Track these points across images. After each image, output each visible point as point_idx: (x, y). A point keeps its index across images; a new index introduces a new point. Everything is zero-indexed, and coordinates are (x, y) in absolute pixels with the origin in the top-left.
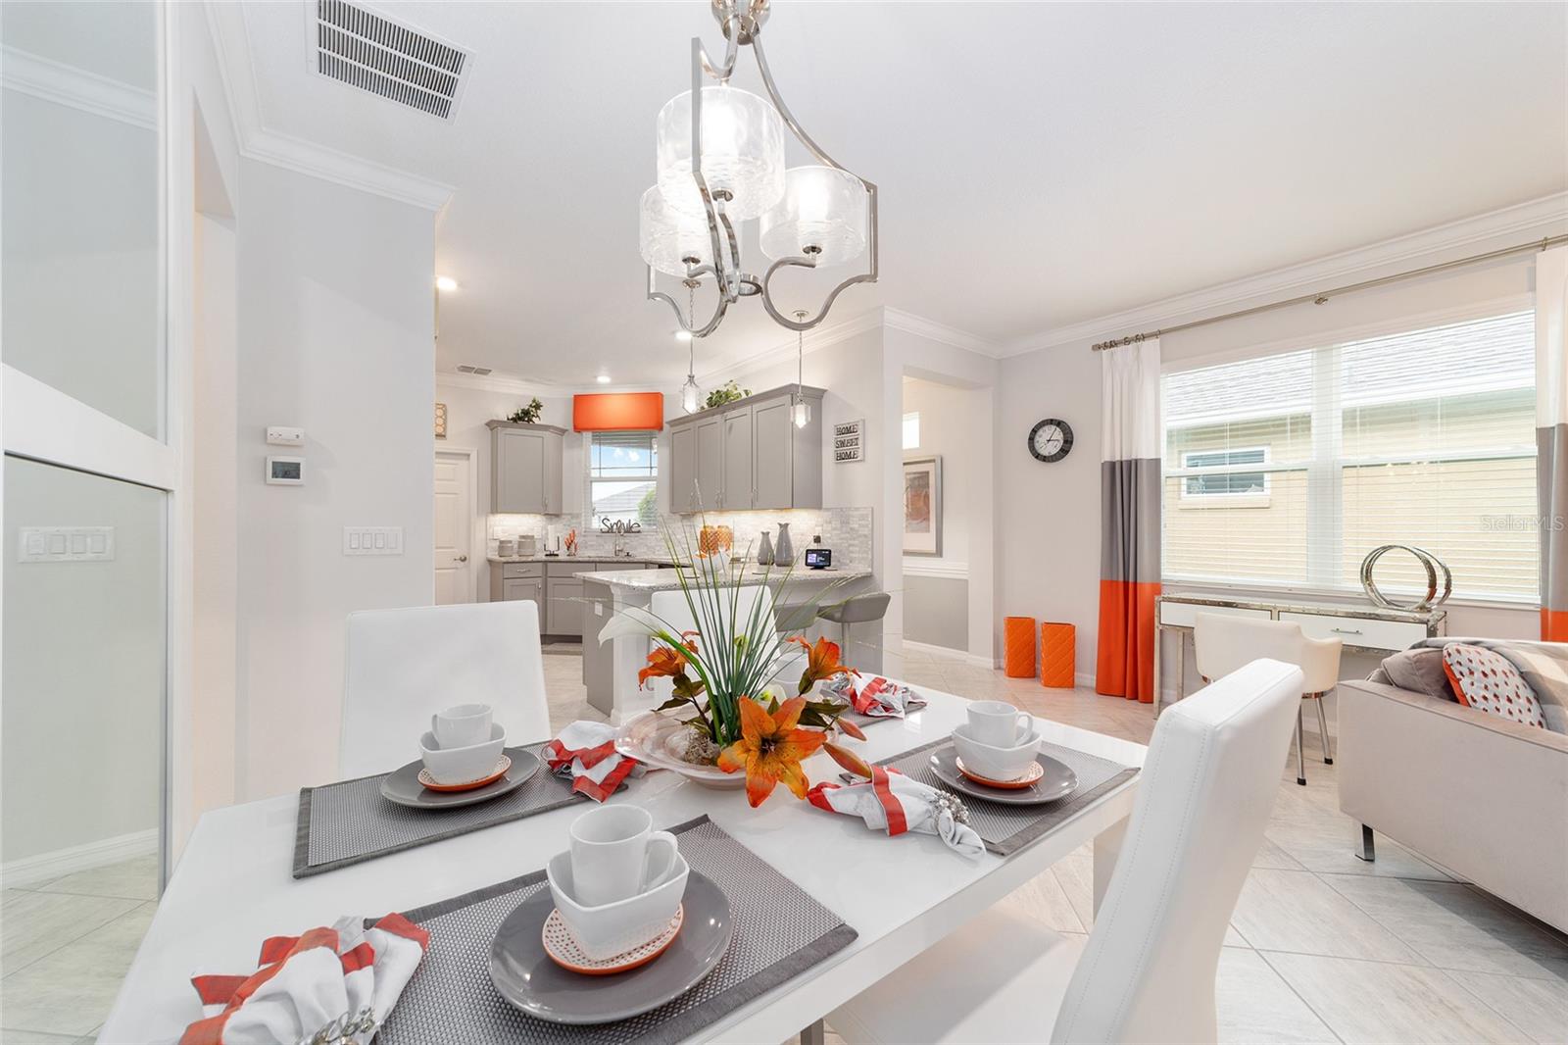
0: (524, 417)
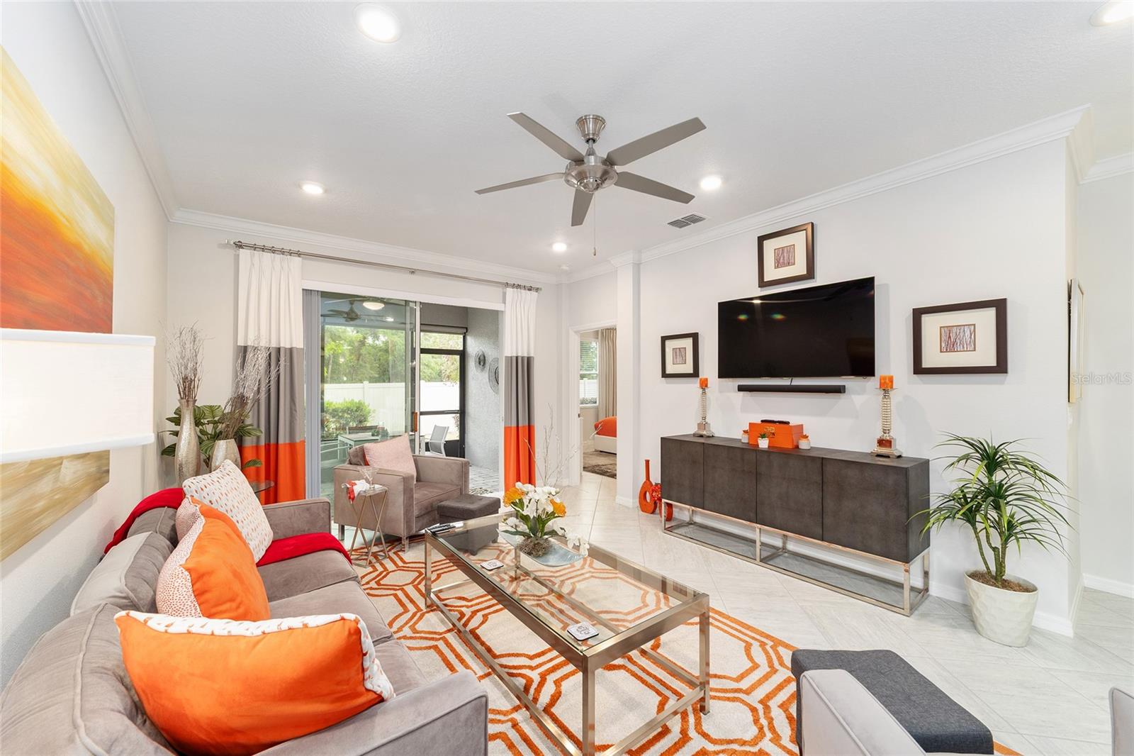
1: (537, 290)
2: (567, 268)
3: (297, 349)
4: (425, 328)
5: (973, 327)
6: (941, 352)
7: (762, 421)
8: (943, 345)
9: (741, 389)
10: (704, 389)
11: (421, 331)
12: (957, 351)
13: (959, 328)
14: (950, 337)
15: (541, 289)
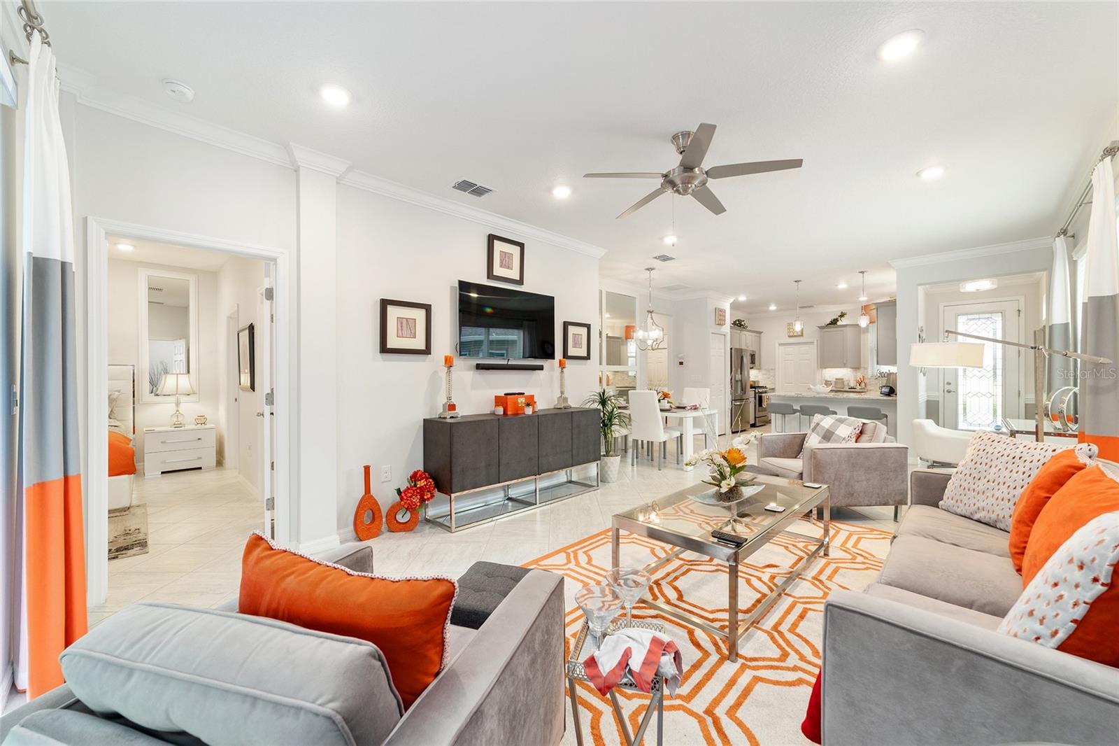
0: (834, 322)
5: (582, 335)
6: (573, 347)
8: (573, 343)
9: (479, 367)
10: (449, 368)
12: (577, 347)
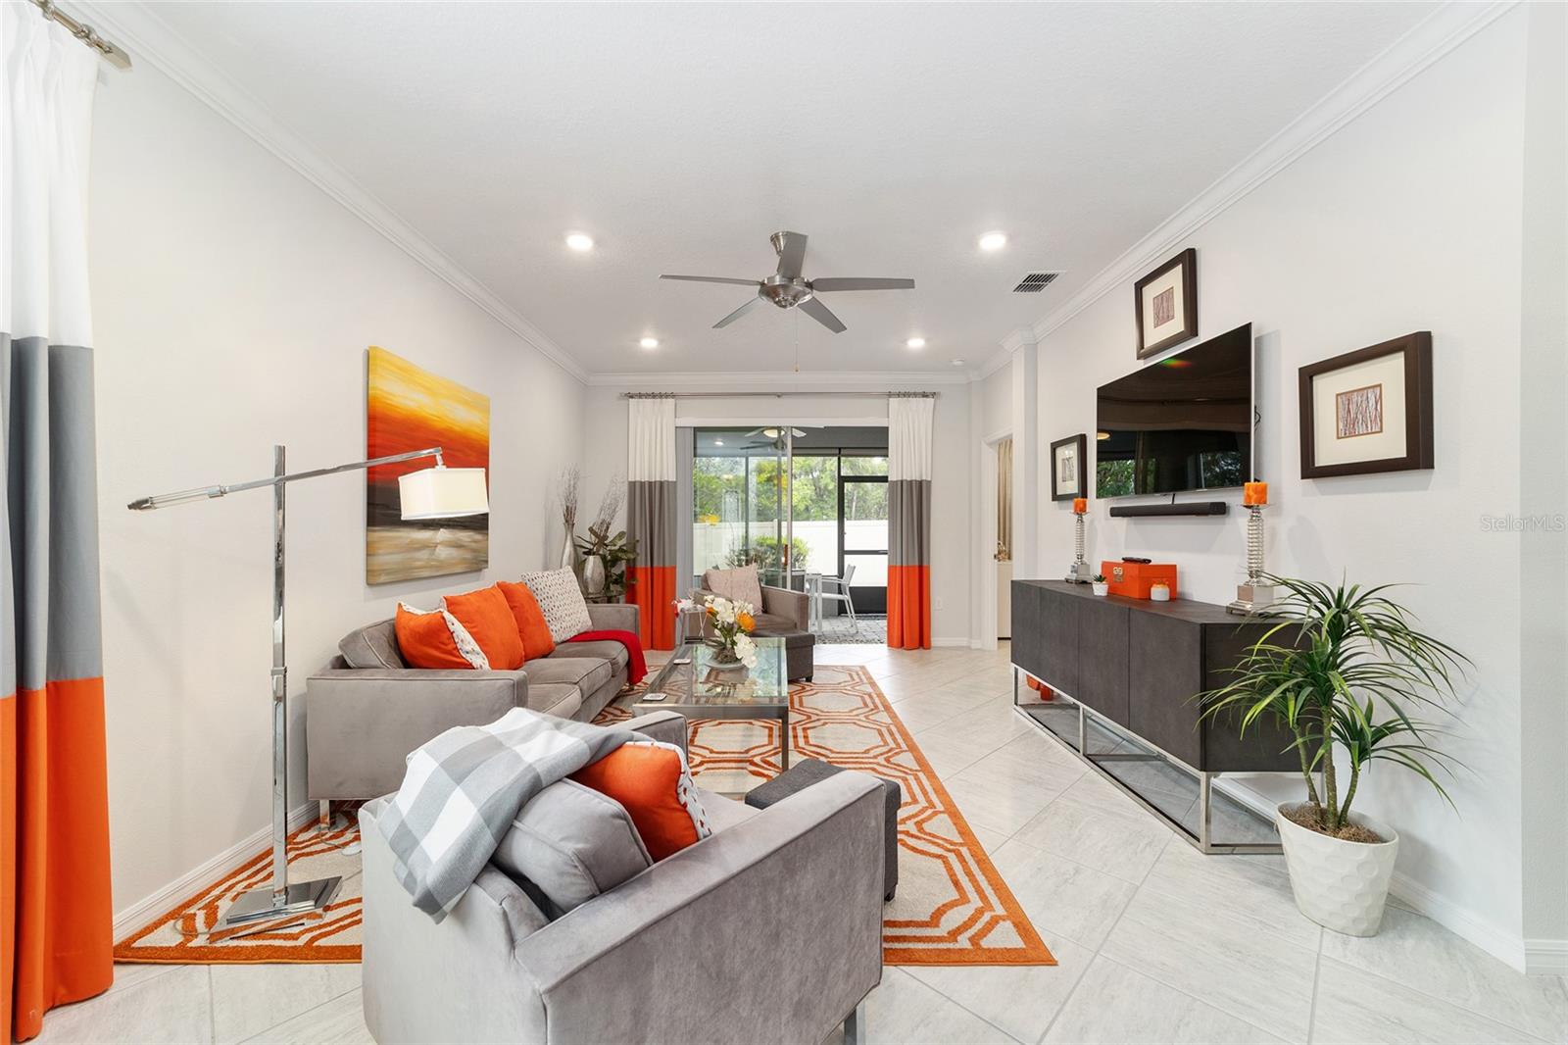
1: (934, 395)
2: (960, 363)
3: (668, 482)
4: (796, 452)
5: (1378, 389)
6: (1338, 438)
7: (1126, 560)
8: (1341, 427)
9: (1116, 513)
10: (1080, 515)
11: (793, 455)
12: (1359, 435)
13: (1361, 393)
14: (1349, 411)
15: (939, 393)
